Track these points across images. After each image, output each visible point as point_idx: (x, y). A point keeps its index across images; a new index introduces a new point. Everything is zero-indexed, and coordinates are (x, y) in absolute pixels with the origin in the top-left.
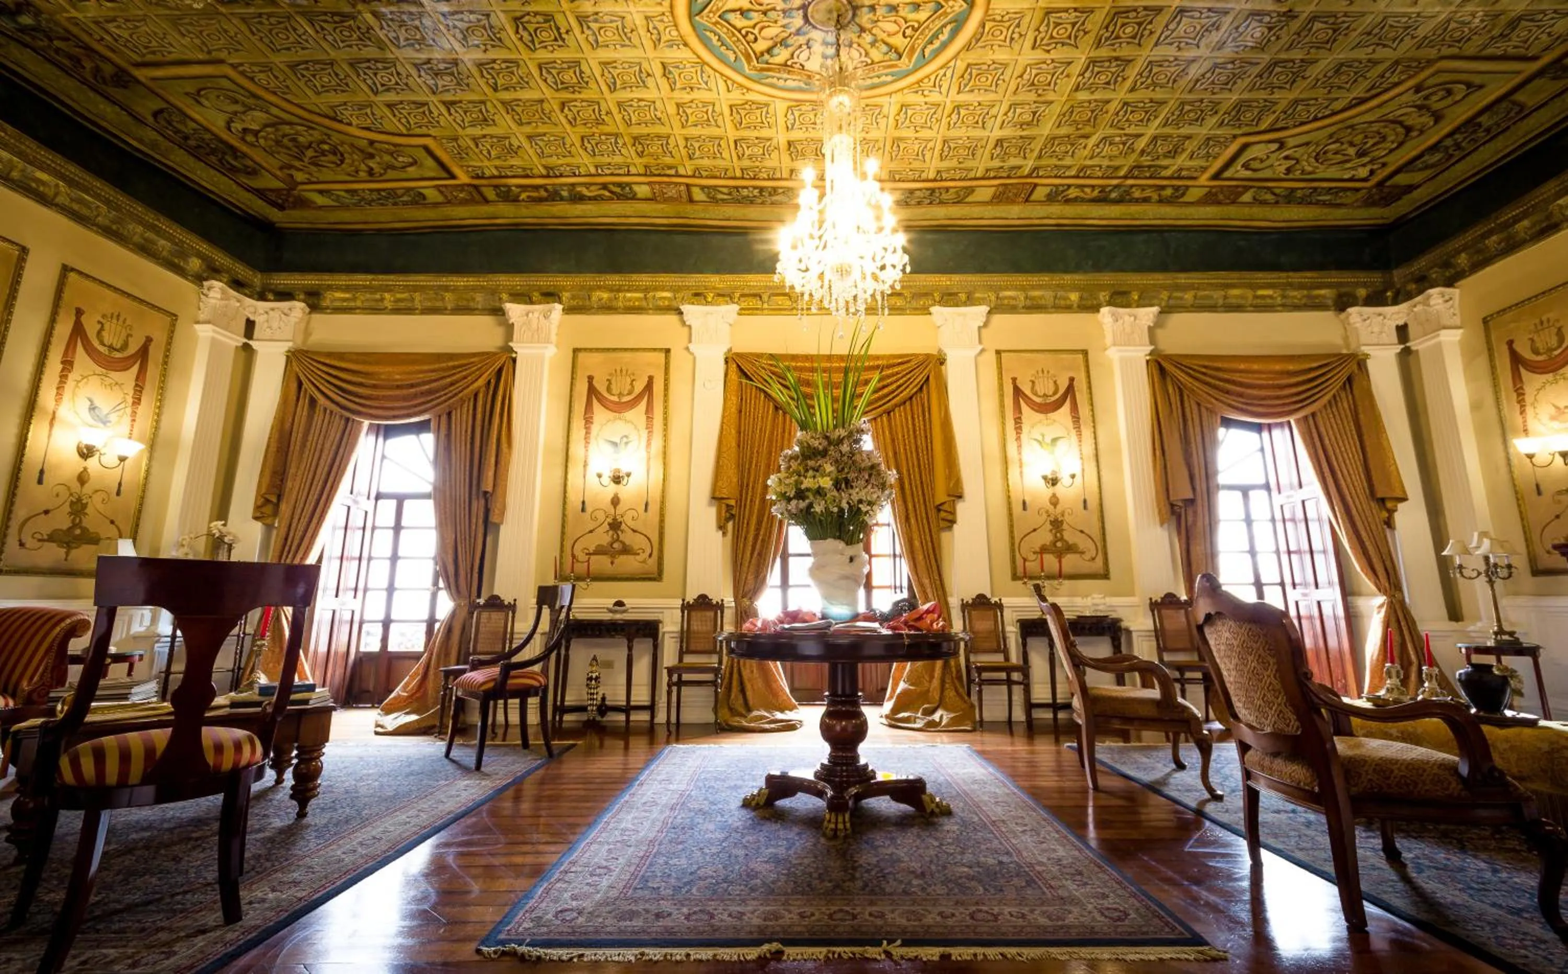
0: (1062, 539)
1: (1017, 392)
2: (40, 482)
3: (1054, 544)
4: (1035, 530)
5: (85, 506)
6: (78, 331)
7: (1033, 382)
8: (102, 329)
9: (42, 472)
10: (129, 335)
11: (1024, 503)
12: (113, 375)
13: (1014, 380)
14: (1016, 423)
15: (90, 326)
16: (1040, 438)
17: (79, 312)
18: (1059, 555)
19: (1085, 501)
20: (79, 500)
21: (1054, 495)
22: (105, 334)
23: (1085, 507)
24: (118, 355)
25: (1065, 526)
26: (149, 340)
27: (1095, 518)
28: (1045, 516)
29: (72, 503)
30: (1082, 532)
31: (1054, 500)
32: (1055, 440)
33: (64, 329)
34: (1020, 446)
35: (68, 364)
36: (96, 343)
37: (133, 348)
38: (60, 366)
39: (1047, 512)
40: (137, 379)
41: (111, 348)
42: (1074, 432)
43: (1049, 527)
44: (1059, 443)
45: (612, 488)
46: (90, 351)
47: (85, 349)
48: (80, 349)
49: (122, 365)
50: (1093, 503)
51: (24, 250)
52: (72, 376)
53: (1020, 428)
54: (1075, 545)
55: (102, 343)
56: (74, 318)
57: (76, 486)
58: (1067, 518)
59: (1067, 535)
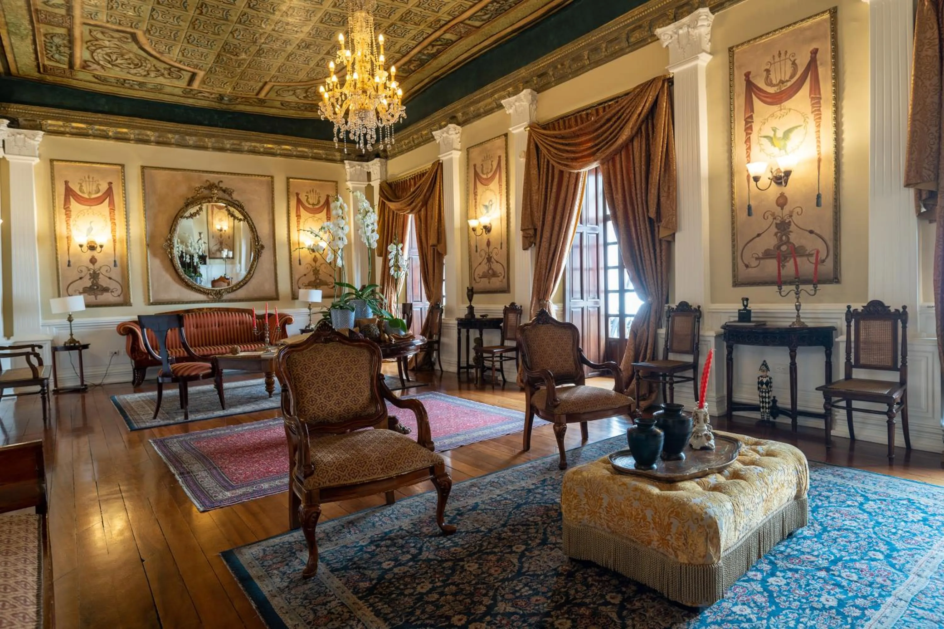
0: (788, 242)
1: (751, 87)
2: (300, 264)
3: (779, 247)
4: (759, 235)
5: (319, 271)
6: (299, 201)
7: (768, 71)
8: (308, 198)
9: (300, 260)
10: (319, 197)
11: (749, 207)
12: (317, 215)
13: (747, 75)
14: (747, 123)
15: (303, 198)
16: (771, 134)
17: (297, 194)
18: (781, 259)
19: (819, 197)
20: (316, 269)
21: (782, 195)
22: (309, 200)
23: (818, 204)
24: (317, 207)
25: (793, 227)
26: (328, 196)
27: (829, 213)
28: (771, 219)
29: (314, 271)
30: (811, 232)
31: (781, 201)
32: (787, 134)
33: (293, 203)
34: (749, 148)
35: (298, 216)
36: (307, 205)
37: (322, 202)
38: (296, 218)
39: (773, 214)
40: (327, 214)
41: (313, 205)
42: (811, 117)
43: (774, 230)
44: (792, 135)
45: (485, 236)
46: (305, 208)
47: (304, 208)
48: (301, 209)
49: (319, 211)
50: (828, 198)
51: (272, 177)
52: (302, 220)
53: (751, 128)
54: (802, 247)
55: (309, 204)
56: (296, 198)
57: (313, 264)
58: (795, 218)
59: (793, 238)
